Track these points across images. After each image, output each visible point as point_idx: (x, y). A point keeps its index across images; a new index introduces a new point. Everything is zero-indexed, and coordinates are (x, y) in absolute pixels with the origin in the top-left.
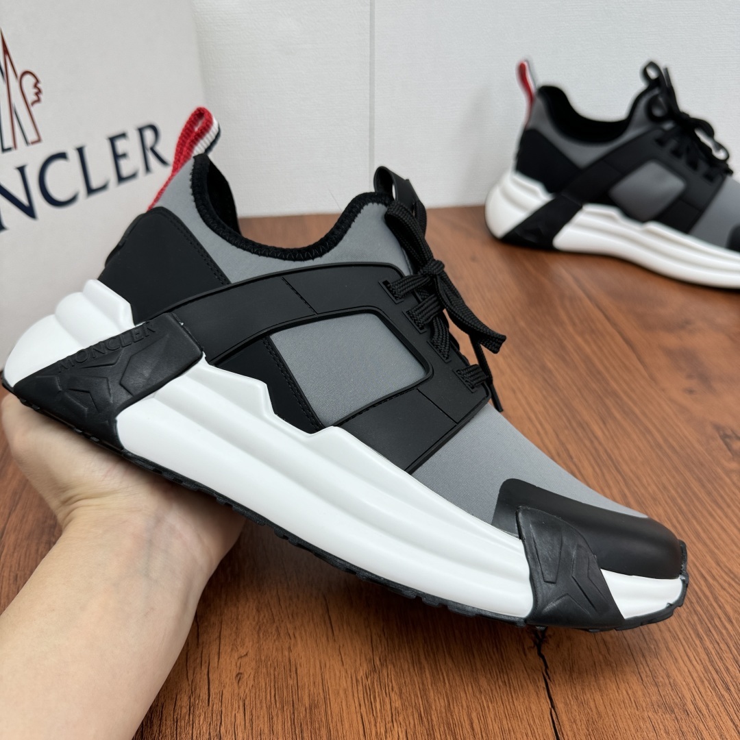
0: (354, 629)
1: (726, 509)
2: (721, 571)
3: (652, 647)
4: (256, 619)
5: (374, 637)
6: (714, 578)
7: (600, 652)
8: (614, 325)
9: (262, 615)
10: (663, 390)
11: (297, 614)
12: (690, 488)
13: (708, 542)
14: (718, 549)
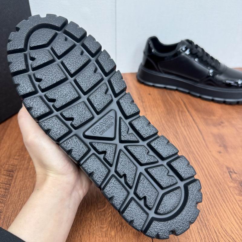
1: (227, 203)
2: (222, 230)
6: (219, 233)
8: (196, 123)
13: (219, 217)
14: (222, 220)
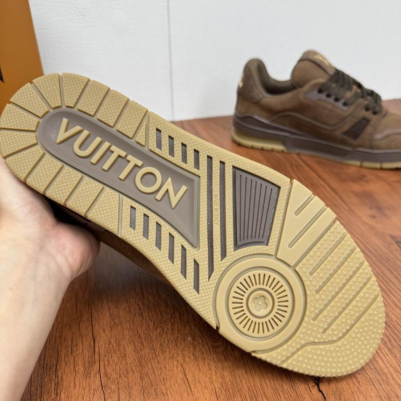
0: (203, 385)
3: (384, 378)
4: (141, 385)
5: (217, 390)
7: (355, 385)
9: (144, 382)
10: (358, 217)
11: (166, 379)
12: (386, 275)
